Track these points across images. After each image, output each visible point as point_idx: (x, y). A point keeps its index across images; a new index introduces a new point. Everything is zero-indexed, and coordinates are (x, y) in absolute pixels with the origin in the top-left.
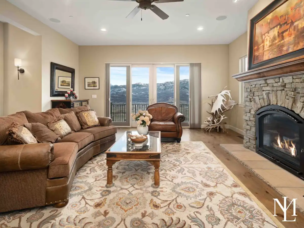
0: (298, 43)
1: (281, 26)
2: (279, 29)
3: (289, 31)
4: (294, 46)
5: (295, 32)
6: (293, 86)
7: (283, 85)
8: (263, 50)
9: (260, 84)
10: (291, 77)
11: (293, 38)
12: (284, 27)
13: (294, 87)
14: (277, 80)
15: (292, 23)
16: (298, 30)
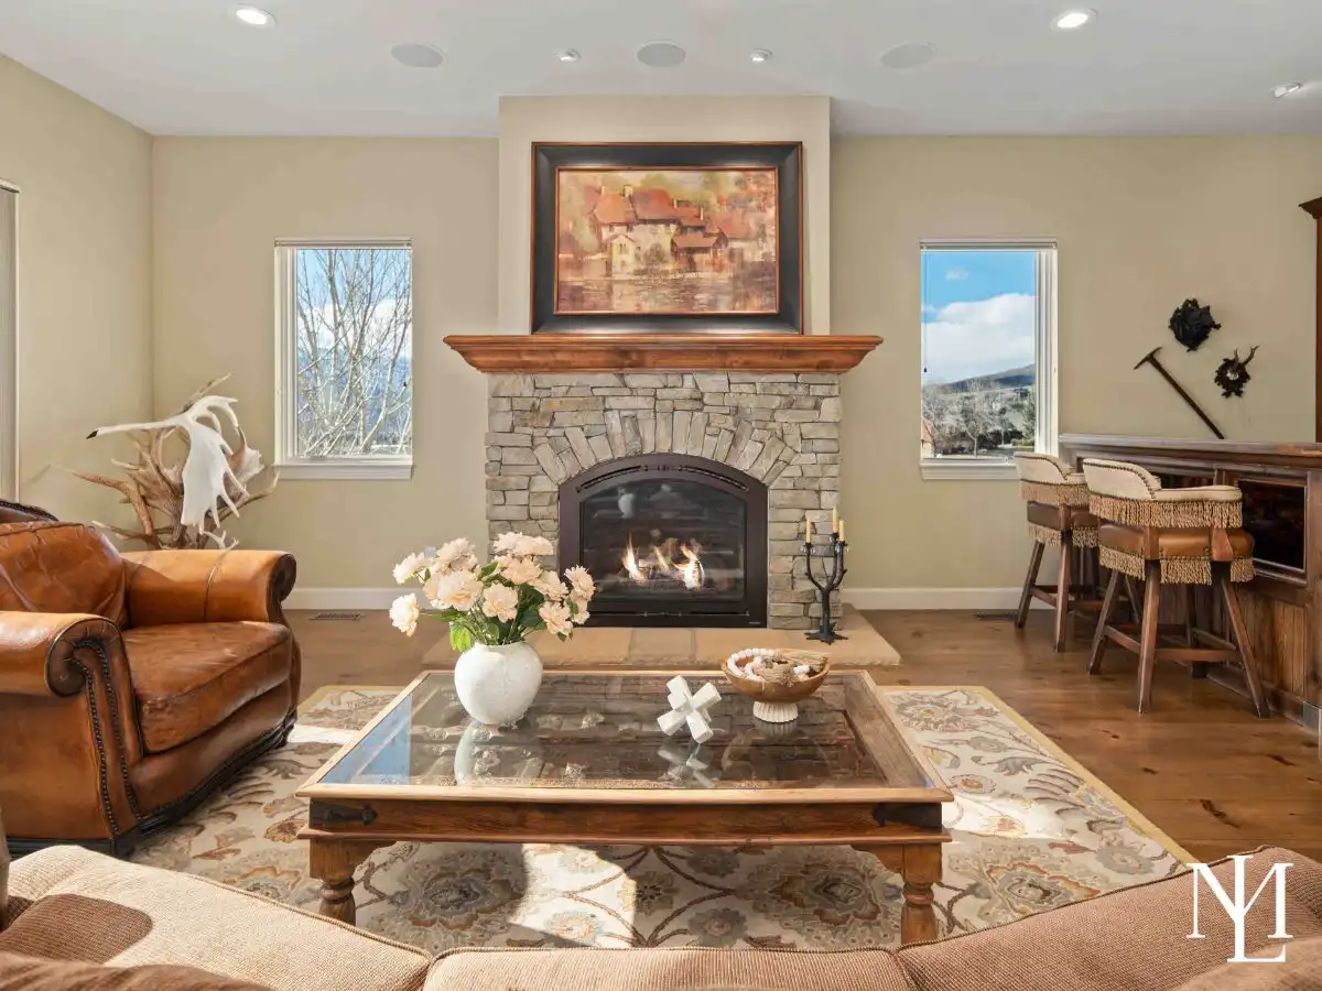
0: (747, 296)
1: (683, 229)
2: (675, 235)
3: (715, 255)
4: (735, 300)
5: (735, 265)
6: (731, 400)
7: (697, 395)
8: (608, 275)
9: (592, 388)
10: (725, 378)
11: (730, 278)
12: (695, 239)
13: (734, 403)
14: (672, 380)
15: (722, 238)
16: (743, 265)
